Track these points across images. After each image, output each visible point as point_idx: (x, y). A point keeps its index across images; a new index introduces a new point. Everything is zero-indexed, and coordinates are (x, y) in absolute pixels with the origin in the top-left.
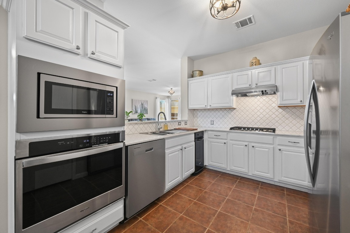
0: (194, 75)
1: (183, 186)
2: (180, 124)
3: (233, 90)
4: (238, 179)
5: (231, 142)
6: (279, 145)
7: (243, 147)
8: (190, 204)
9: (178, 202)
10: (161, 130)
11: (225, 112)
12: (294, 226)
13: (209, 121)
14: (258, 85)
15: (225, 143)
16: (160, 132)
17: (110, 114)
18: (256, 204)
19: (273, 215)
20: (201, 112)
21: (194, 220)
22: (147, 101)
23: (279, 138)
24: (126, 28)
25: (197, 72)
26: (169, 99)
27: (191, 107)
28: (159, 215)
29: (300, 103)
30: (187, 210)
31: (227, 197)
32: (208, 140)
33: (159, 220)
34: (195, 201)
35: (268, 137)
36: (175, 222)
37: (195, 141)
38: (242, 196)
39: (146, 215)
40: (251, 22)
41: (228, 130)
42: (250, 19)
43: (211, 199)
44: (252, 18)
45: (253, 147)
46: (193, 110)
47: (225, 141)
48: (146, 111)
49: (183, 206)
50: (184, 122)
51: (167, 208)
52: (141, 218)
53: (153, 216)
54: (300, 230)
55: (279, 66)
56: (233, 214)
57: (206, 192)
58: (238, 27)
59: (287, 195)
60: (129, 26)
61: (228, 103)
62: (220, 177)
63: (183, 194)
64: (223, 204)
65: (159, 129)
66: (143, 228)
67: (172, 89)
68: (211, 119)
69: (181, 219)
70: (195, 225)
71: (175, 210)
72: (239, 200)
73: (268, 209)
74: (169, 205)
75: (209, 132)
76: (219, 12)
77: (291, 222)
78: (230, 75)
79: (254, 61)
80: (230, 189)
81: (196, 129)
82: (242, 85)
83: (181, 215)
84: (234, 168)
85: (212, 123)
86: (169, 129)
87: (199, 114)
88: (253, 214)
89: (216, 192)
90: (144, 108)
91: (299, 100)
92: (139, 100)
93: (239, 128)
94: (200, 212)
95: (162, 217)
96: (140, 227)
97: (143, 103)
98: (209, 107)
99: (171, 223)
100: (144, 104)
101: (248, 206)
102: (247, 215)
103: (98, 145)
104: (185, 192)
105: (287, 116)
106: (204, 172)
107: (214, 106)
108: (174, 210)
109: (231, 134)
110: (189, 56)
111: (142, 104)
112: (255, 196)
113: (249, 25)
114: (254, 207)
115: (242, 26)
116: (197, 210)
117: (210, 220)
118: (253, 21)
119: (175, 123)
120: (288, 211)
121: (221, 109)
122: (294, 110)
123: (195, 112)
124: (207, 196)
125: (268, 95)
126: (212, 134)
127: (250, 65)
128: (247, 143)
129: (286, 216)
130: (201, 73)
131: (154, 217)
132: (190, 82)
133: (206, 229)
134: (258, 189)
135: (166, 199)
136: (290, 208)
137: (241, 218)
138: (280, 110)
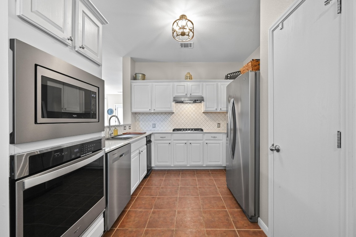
0: (137, 78)
1: (141, 189)
2: (125, 128)
3: (174, 97)
4: (180, 172)
5: (174, 141)
6: (206, 140)
7: (183, 144)
8: (155, 201)
9: (144, 202)
10: (113, 135)
11: (166, 115)
12: (220, 189)
13: (151, 124)
14: (192, 95)
15: (170, 143)
16: (112, 138)
17: (93, 118)
18: (198, 184)
19: (209, 187)
20: (143, 116)
21: (164, 209)
23: (206, 135)
24: (104, 24)
25: (140, 75)
27: (135, 110)
28: (132, 218)
29: (215, 110)
30: (155, 205)
31: (179, 186)
32: (155, 143)
33: (136, 222)
34: (157, 197)
35: (198, 135)
36: (151, 217)
37: (146, 145)
38: (188, 182)
39: (120, 223)
40: (191, 46)
41: (172, 131)
42: (191, 44)
43: (169, 191)
44: (192, 44)
45: (190, 144)
46: (135, 114)
47: (170, 142)
49: (150, 204)
50: (128, 126)
51: (137, 211)
52: (116, 228)
53: (128, 221)
54: (224, 190)
55: (204, 83)
56: (188, 195)
57: (162, 188)
58: (182, 47)
59: (212, 173)
60: (107, 23)
61: (169, 108)
62: (167, 173)
63: (144, 195)
64: (178, 191)
65: (111, 135)
66: (125, 233)
68: (153, 122)
69: (154, 213)
70: (167, 212)
71: (146, 209)
72: (188, 185)
73: (205, 185)
74: (137, 208)
75: (156, 135)
76: (178, 35)
77: (219, 188)
78: (171, 84)
79: (188, 75)
80: (179, 180)
81: (145, 133)
82: (180, 93)
83: (152, 210)
84: (177, 164)
85: (154, 126)
86: (119, 134)
87: (141, 118)
88: (199, 190)
89: (169, 185)
91: (215, 108)
93: (180, 130)
94: (166, 203)
95: (137, 219)
96: (120, 234)
98: (152, 111)
99: (148, 219)
101: (194, 187)
102: (196, 192)
103: (85, 155)
104: (145, 193)
105: (207, 119)
106: (152, 173)
107: (158, 110)
108: (144, 209)
109: (174, 135)
110: (132, 57)
112: (195, 180)
113: (189, 47)
114: (198, 186)
115: (184, 47)
116: (163, 202)
117: (176, 204)
118: (192, 46)
119: (121, 128)
120: (215, 182)
121: (162, 113)
122: (211, 115)
123: (136, 116)
124: (165, 190)
125: (196, 103)
126: (158, 136)
127: (185, 78)
128: (185, 142)
129: (215, 185)
130: (144, 77)
131: (130, 222)
132: (133, 84)
133: (176, 211)
134: (195, 174)
135: (131, 204)
136: (215, 180)
137: (194, 196)
138: (204, 115)
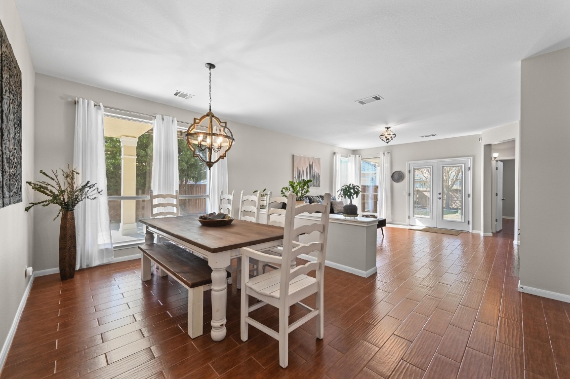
22: (319, 160)
26: (357, 156)
48: (316, 181)
67: (388, 128)
90: (314, 175)
92: (304, 158)
97: (311, 164)
100: (314, 167)
111: (311, 166)
